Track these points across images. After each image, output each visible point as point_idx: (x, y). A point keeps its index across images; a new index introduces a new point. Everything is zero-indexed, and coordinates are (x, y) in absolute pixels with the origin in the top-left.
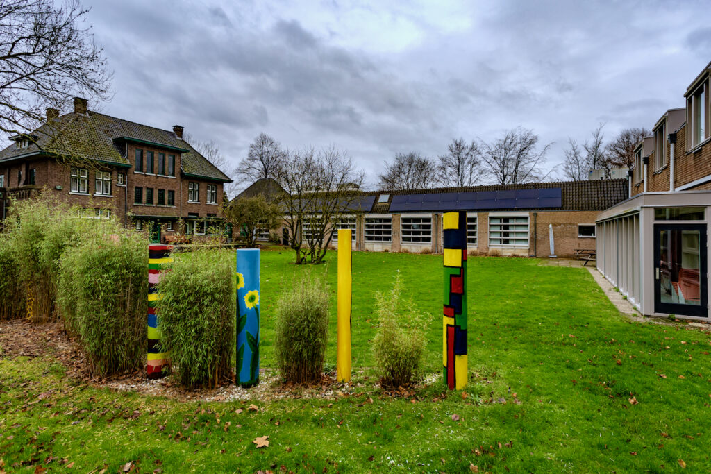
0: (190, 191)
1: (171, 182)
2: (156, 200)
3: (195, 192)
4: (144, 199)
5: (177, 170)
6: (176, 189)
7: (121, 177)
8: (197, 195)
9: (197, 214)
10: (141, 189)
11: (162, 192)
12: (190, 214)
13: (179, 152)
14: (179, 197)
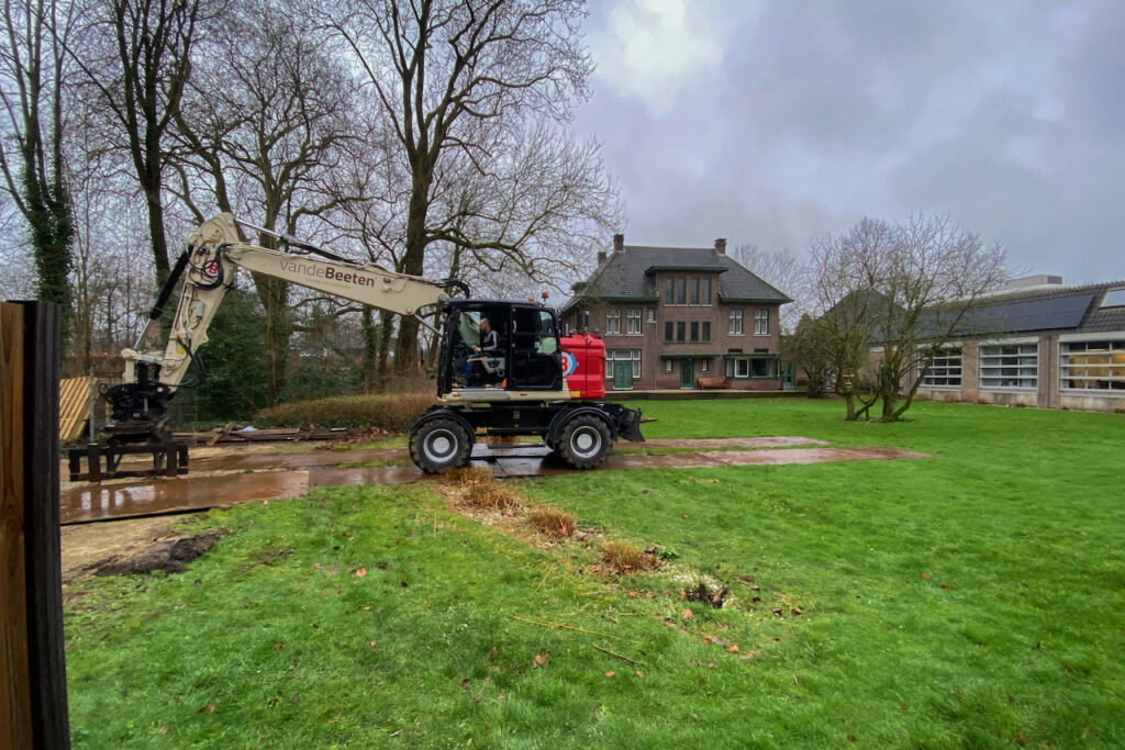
0: (731, 321)
1: (706, 311)
2: (688, 336)
3: (737, 321)
4: (675, 335)
5: (714, 296)
6: (713, 320)
7: (651, 313)
8: (741, 325)
9: (741, 351)
10: (671, 323)
11: (695, 325)
12: (731, 350)
13: (717, 272)
14: (716, 330)
